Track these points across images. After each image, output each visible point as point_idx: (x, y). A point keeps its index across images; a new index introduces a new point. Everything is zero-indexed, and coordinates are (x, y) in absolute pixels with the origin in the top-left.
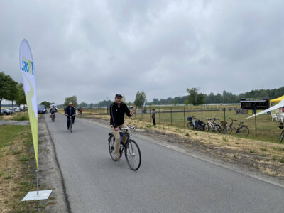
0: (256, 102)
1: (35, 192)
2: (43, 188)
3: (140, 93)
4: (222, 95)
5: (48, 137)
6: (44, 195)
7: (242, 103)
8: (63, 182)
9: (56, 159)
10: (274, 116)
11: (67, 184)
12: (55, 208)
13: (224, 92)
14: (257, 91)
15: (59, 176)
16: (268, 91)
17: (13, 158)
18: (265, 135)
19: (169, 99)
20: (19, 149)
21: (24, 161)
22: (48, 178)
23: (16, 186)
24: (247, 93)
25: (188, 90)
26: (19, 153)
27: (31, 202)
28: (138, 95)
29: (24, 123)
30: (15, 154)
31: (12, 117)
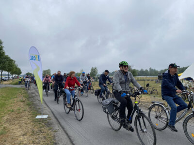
1: (41, 116)
2: (44, 114)
5: (37, 94)
8: (52, 112)
9: (46, 104)
11: (54, 113)
12: (51, 121)
15: (50, 110)
17: (22, 103)
20: (24, 99)
21: (29, 105)
22: (44, 111)
23: (30, 114)
26: (24, 101)
27: (40, 119)
29: (19, 86)
30: (22, 101)
31: (9, 82)
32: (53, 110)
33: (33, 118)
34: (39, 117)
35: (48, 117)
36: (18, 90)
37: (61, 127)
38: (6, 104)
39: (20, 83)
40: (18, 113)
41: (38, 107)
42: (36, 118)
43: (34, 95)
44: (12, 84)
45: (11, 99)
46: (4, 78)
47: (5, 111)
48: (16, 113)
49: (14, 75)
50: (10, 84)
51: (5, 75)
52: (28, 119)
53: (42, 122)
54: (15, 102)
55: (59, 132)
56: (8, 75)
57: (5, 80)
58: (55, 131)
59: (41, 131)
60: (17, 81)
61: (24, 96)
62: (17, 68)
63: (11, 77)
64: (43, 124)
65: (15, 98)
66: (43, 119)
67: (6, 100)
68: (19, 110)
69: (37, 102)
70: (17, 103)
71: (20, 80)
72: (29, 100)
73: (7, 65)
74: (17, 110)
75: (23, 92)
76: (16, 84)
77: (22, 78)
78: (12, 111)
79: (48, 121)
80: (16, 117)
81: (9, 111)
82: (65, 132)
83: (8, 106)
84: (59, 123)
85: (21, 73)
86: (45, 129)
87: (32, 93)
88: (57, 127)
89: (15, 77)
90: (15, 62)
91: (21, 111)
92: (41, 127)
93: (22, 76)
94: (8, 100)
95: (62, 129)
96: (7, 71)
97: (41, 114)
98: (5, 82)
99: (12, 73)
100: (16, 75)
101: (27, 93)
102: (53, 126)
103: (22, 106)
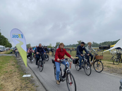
0: (105, 46)
1: (26, 75)
2: (28, 74)
3: (58, 42)
4: (92, 43)
6: (29, 76)
7: (99, 47)
10: (111, 52)
11: (35, 73)
13: (93, 42)
14: (107, 42)
15: (32, 71)
16: (111, 42)
17: (13, 66)
18: (106, 59)
19: (70, 45)
20: (14, 64)
21: (17, 67)
22: (28, 72)
23: (18, 74)
24: (103, 43)
25: (78, 41)
26: (14, 65)
27: (26, 77)
28: (57, 43)
29: (10, 55)
30: (13, 65)
31: (4, 53)
32: (34, 71)
33: (21, 77)
34: (24, 76)
35: (31, 76)
36: (10, 58)
37: (40, 83)
38: (2, 67)
39: (11, 53)
40: (11, 74)
41: (23, 69)
42: (23, 77)
43: (20, 60)
44: (6, 54)
45: (5, 63)
46: (1, 50)
47: (2, 72)
48: (9, 73)
49: (7, 48)
50: (5, 54)
51: (2, 48)
52: (18, 77)
53: (28, 80)
54: (8, 65)
55: (39, 87)
56: (4, 48)
57: (1, 51)
58: (37, 87)
59: (27, 87)
60: (9, 51)
61: (14, 62)
62: (9, 44)
63: (5, 49)
64: (28, 81)
65: (8, 63)
66: (28, 77)
67: (2, 65)
68: (11, 71)
69: (23, 65)
70: (9, 66)
71: (11, 51)
72: (17, 64)
73: (3, 42)
74: (10, 71)
75: (13, 59)
76: (9, 53)
77: (13, 49)
78: (7, 73)
79: (31, 78)
80: (9, 76)
81: (4, 72)
82: (44, 87)
83: (4, 69)
84: (39, 80)
85: (12, 46)
86: (30, 85)
87: (19, 59)
88: (37, 83)
89: (8, 49)
90: (8, 39)
91: (12, 72)
92: (27, 84)
93: (12, 48)
94: (3, 64)
95: (41, 85)
96: (3, 45)
97: (26, 74)
98: (2, 53)
99: (6, 47)
100: (9, 48)
101: (16, 59)
102: (34, 82)
103: (13, 69)
